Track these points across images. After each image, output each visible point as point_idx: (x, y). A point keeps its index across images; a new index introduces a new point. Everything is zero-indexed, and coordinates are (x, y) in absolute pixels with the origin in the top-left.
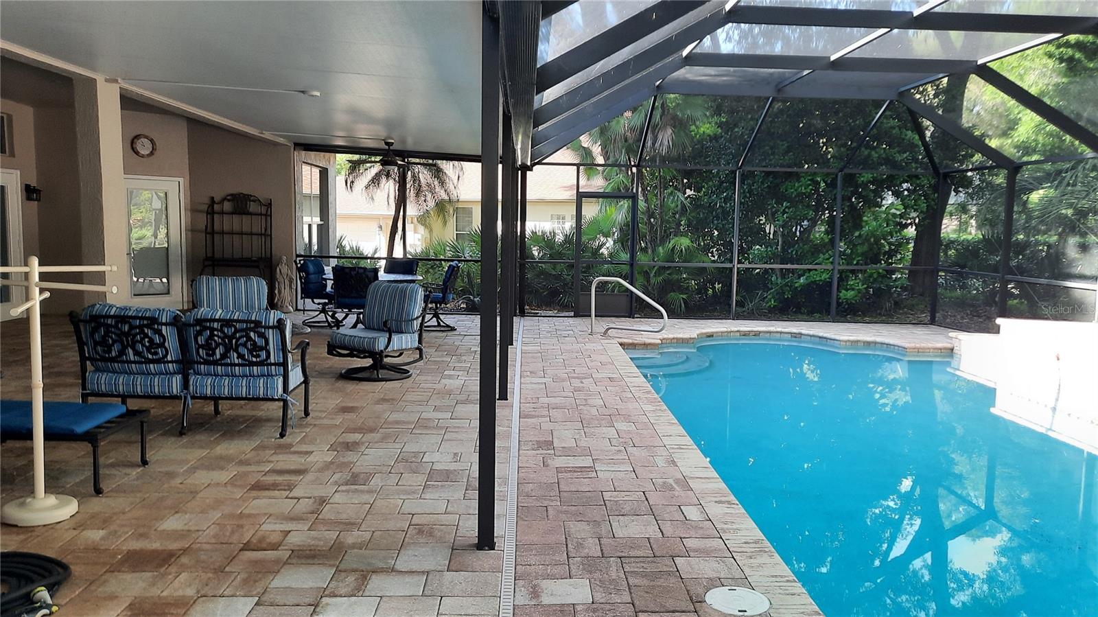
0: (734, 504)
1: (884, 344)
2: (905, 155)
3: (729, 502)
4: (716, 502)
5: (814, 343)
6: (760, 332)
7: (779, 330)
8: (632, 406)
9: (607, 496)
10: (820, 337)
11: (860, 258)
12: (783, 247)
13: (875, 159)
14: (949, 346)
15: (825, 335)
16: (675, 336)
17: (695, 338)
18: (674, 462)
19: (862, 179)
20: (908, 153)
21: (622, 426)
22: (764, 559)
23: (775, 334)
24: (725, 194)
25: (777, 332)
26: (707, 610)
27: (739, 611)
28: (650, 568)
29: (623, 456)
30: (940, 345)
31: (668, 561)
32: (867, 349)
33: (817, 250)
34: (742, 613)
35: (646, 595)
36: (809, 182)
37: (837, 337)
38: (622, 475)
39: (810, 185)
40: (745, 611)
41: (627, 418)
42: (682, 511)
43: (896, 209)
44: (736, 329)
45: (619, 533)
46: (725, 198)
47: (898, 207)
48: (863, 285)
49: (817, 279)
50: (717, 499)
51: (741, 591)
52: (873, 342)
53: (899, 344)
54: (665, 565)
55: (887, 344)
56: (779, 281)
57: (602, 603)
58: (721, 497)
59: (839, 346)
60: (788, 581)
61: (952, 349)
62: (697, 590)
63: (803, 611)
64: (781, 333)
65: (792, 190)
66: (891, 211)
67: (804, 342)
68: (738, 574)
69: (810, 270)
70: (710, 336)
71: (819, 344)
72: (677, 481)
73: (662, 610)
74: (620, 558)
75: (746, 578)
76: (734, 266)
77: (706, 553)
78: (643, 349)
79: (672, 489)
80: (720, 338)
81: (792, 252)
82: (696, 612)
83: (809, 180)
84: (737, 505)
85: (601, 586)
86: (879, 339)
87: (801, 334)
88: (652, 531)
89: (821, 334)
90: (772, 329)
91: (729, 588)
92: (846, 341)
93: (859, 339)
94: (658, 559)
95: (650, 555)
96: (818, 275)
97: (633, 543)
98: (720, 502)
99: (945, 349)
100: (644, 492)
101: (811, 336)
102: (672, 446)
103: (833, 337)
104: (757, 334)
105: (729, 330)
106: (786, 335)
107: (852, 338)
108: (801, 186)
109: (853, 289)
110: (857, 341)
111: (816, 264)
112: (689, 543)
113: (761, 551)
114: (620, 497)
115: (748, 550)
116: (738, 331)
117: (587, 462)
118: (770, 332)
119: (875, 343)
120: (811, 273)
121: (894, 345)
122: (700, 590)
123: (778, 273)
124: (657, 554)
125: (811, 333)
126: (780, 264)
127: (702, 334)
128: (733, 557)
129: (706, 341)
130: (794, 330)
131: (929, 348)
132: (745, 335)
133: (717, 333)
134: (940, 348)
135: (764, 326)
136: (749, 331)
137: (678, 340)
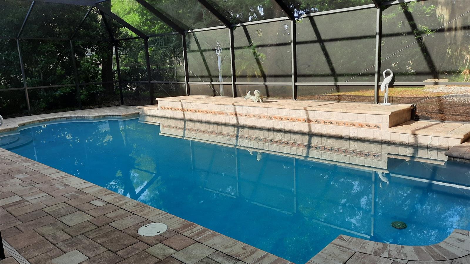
0: (113, 193)
1: (111, 115)
2: (95, 33)
3: (110, 193)
4: (105, 195)
5: (78, 120)
6: (50, 119)
7: (60, 116)
8: (16, 166)
9: (46, 210)
10: (81, 117)
11: (82, 80)
12: (44, 78)
13: (82, 34)
14: (137, 112)
15: (84, 116)
16: (6, 128)
17: (18, 127)
18: (67, 185)
19: (78, 44)
20: (96, 32)
21: (21, 176)
22: (147, 210)
24: (6, 52)
25: (59, 118)
26: (144, 238)
27: (158, 233)
28: (102, 233)
29: (36, 190)
30: (134, 112)
31: (108, 226)
32: (103, 119)
33: (61, 77)
34: (159, 233)
35: (111, 244)
36: (53, 45)
37: (90, 116)
38: (44, 199)
39: (53, 46)
40: (160, 232)
41: (19, 172)
42: (92, 204)
43: (95, 57)
44: (37, 119)
45: (71, 224)
46: (7, 54)
47: (96, 56)
48: (86, 92)
49: (65, 91)
50: (104, 194)
51: (151, 225)
52: (106, 115)
53: (118, 115)
54: (107, 229)
55: (112, 115)
56: (45, 94)
57: (94, 256)
58: (105, 192)
59: (91, 119)
60: (164, 214)
61: (139, 113)
62: (133, 232)
63: (180, 223)
64: (61, 118)
66: (93, 58)
67: (73, 120)
68: (143, 220)
69: (60, 88)
70: (23, 125)
71: (81, 120)
72: (77, 192)
73: (126, 247)
74: (82, 234)
75: (148, 220)
76: (25, 88)
77: (122, 217)
79: (78, 197)
80: (29, 125)
81: (49, 80)
82: (140, 241)
83: (52, 44)
84: (115, 193)
85: (86, 250)
86: (108, 114)
87: (71, 117)
88: (87, 218)
89: (81, 116)
90: (56, 117)
91: (145, 226)
92: (94, 117)
93: (100, 115)
94: (102, 227)
95: (96, 228)
96: (65, 90)
97: (82, 226)
98: (107, 195)
99: (136, 113)
100: (64, 202)
101: (76, 117)
102: (59, 178)
103: (88, 116)
104: (48, 120)
105: (33, 120)
106: (64, 119)
107: (97, 115)
108: (49, 47)
109: (82, 94)
110: (99, 116)
111: (62, 84)
112: (109, 215)
113: (143, 207)
114: (54, 208)
115: (138, 209)
117: (18, 199)
118: (55, 118)
119: (107, 116)
120: (61, 89)
121: (116, 115)
122: (135, 232)
123: (43, 90)
124: (99, 226)
125: (76, 116)
126: (44, 86)
127: (21, 124)
128: (134, 214)
129: (22, 128)
130: (68, 116)
131: (130, 114)
132: (42, 121)
133: (27, 123)
134: (134, 114)
135: (51, 116)
136: (44, 120)
137: (7, 129)
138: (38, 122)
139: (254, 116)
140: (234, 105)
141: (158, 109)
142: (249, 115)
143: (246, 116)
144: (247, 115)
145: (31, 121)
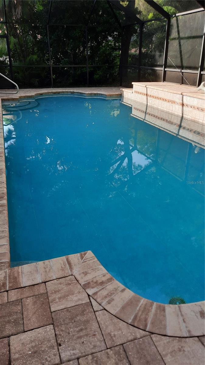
5: (78, 95)
6: (60, 92)
7: (66, 91)
12: (73, 59)
15: (82, 92)
17: (34, 96)
19: (98, 30)
23: (65, 93)
25: (66, 92)
30: (117, 93)
32: (95, 96)
37: (85, 93)
44: (51, 91)
48: (101, 73)
53: (105, 94)
55: (101, 94)
59: (86, 96)
61: (121, 95)
64: (67, 92)
65: (73, 35)
67: (75, 95)
70: (41, 94)
71: (80, 95)
78: (12, 101)
80: (45, 95)
86: (99, 92)
87: (74, 92)
89: (80, 92)
90: (64, 91)
92: (88, 94)
93: (92, 92)
99: (119, 94)
104: (59, 93)
105: (48, 92)
106: (69, 93)
107: (90, 93)
109: (98, 75)
110: (92, 94)
116: (52, 92)
118: (63, 92)
119: (98, 94)
121: (103, 94)
123: (73, 69)
125: (77, 91)
127: (38, 94)
129: (40, 97)
130: (72, 91)
131: (113, 95)
132: (55, 93)
133: (44, 93)
134: (117, 95)
135: (61, 90)
136: (56, 92)
137: (27, 96)
138: (52, 93)
139: (198, 108)
140: (183, 95)
141: (132, 93)
142: (194, 107)
143: (191, 107)
144: (193, 107)
145: (47, 92)
